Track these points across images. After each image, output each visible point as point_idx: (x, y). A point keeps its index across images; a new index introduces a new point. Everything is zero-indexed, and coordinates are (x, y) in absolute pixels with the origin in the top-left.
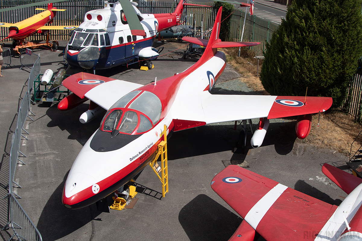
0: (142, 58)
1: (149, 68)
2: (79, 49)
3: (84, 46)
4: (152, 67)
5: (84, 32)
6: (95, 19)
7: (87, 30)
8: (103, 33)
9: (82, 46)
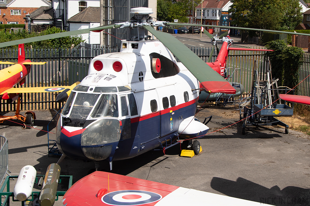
0: (183, 136)
1: (196, 153)
2: (83, 123)
3: (92, 119)
4: (199, 151)
5: (92, 92)
6: (108, 69)
7: (97, 89)
8: (126, 94)
9: (89, 118)
